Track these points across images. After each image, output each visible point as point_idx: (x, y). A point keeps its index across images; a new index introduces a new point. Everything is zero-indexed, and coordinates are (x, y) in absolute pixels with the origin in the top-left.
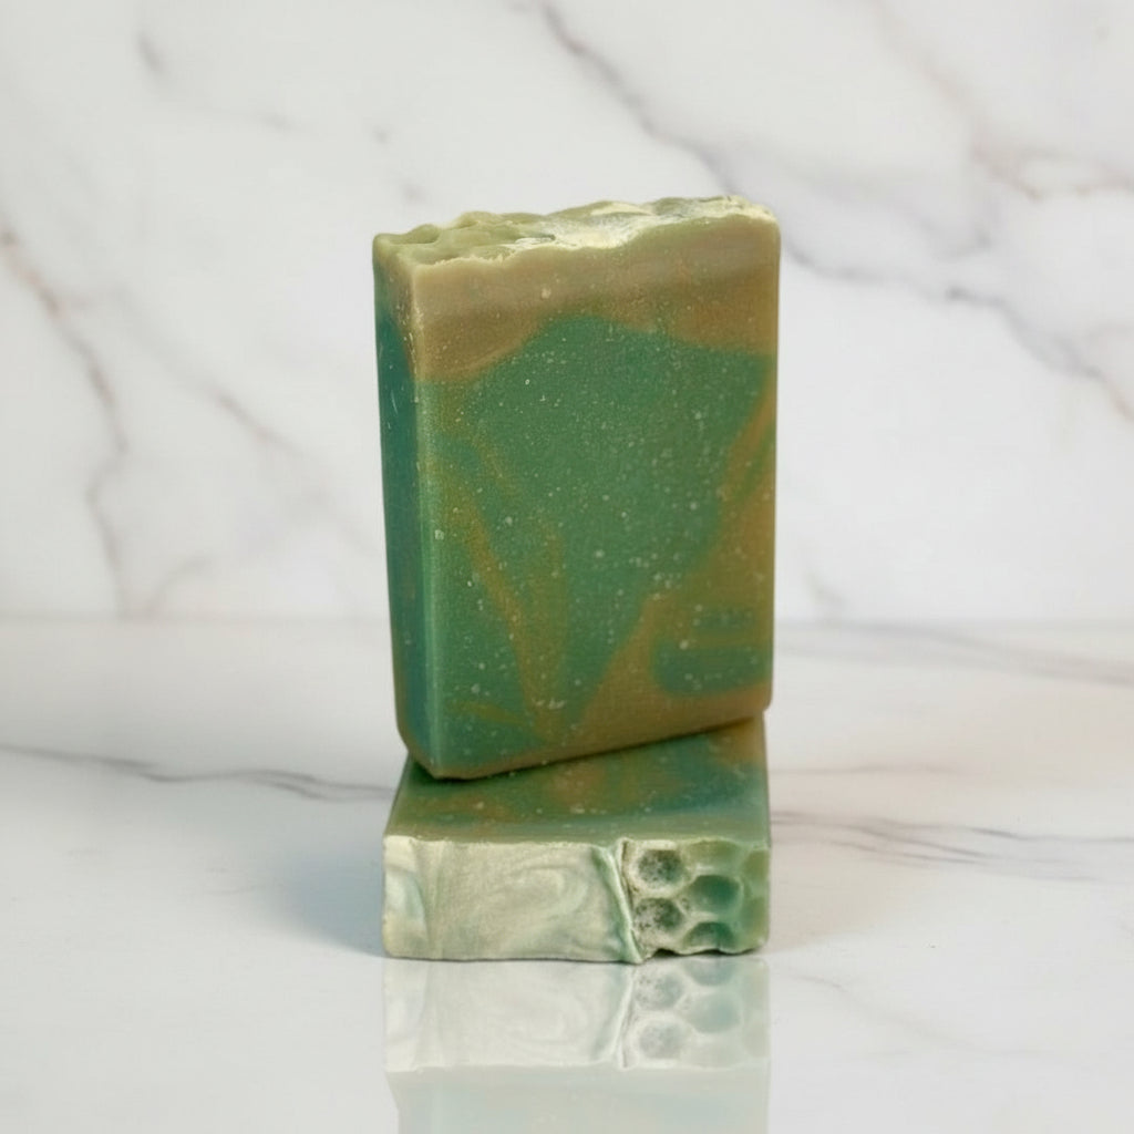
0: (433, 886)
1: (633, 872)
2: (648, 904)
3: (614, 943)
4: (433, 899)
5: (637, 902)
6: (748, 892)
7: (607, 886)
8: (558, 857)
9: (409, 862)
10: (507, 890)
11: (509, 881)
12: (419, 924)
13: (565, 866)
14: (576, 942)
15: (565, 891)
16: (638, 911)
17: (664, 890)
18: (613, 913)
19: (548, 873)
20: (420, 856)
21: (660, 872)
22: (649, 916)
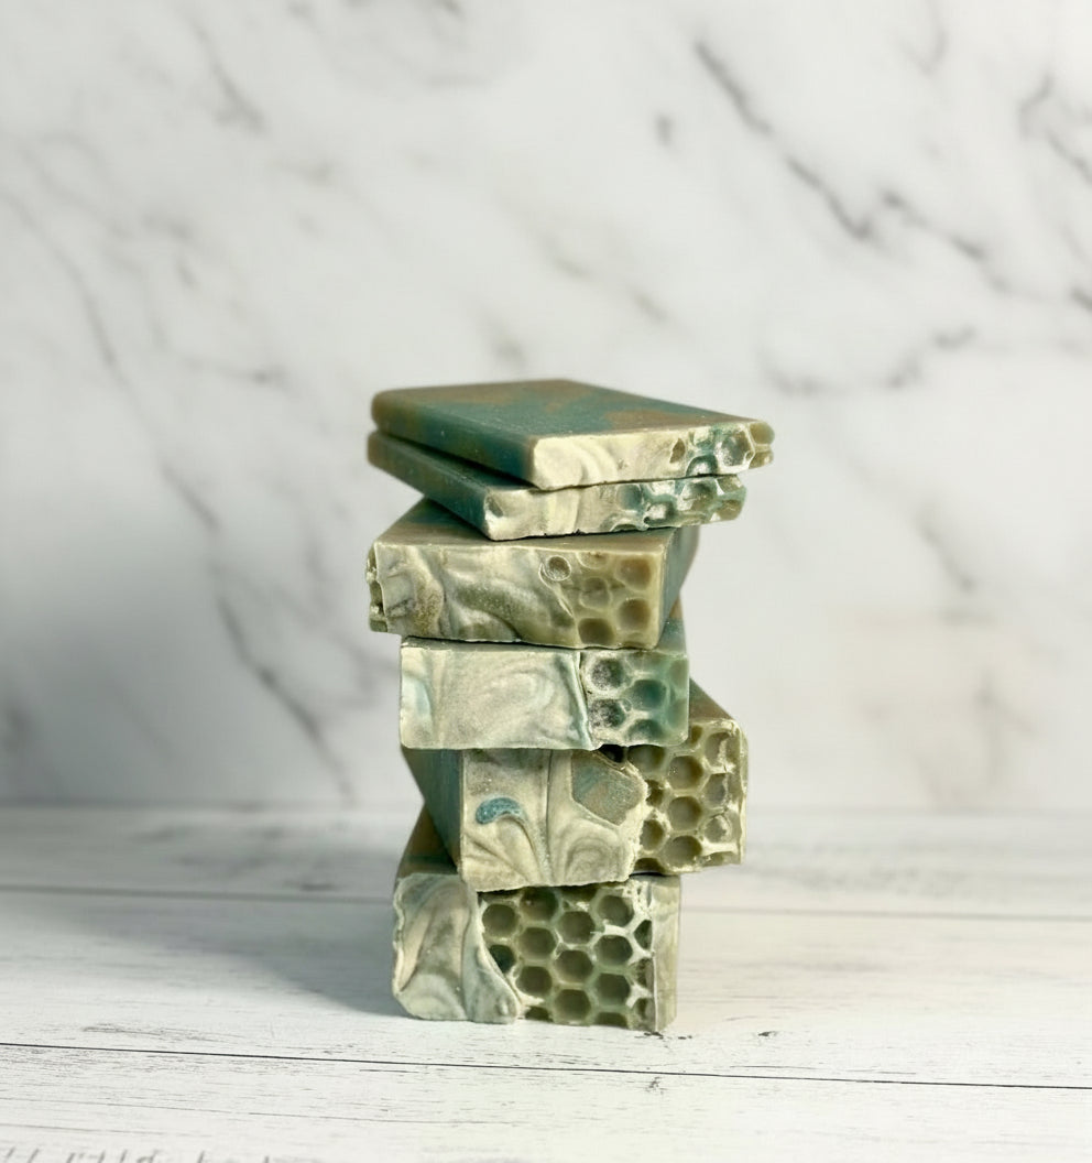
0: (438, 688)
1: (588, 678)
2: (598, 705)
3: (573, 734)
4: (438, 697)
5: (591, 702)
6: (673, 694)
7: (568, 686)
8: (533, 664)
9: (421, 670)
10: (492, 690)
11: (494, 684)
12: (426, 718)
13: (536, 671)
14: (544, 732)
15: (537, 691)
16: (591, 711)
17: (610, 693)
18: (573, 709)
19: (525, 677)
20: (429, 663)
21: (608, 680)
22: (599, 717)
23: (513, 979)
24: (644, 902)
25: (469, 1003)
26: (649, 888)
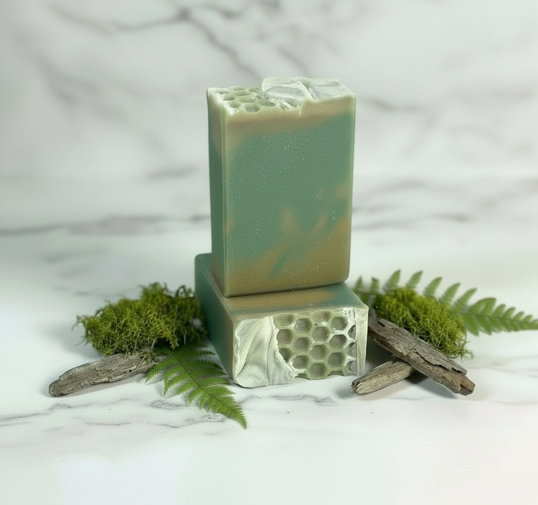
23: (291, 363)
24: (352, 317)
25: (271, 377)
26: (354, 310)
